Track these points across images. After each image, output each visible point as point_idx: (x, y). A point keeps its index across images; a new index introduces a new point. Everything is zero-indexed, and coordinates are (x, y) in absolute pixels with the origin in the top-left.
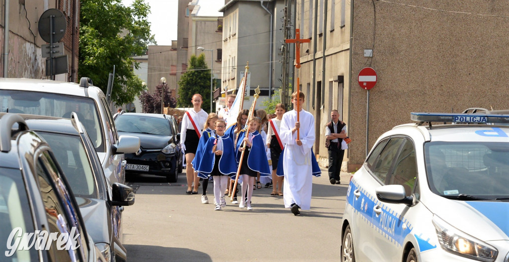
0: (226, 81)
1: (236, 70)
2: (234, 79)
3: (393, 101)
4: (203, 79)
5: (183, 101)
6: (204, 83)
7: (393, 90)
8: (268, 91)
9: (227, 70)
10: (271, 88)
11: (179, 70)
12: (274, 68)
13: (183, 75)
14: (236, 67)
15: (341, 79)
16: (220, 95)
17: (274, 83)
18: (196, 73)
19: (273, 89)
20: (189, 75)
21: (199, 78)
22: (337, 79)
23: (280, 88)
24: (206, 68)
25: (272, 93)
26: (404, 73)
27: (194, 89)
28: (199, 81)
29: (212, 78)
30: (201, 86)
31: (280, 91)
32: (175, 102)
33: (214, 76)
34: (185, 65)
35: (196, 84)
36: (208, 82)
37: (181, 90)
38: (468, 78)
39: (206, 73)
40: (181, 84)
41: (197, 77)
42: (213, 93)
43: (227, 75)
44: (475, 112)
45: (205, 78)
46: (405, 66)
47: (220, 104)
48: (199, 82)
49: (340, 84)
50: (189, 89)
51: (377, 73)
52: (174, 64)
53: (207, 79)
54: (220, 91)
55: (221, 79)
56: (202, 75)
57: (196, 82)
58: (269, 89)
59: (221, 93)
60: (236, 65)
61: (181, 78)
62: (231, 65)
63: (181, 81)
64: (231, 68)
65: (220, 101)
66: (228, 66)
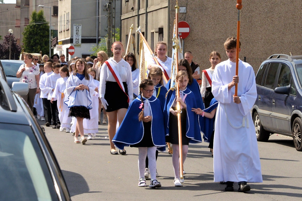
0: (62, 32)
1: (70, 23)
2: (68, 30)
3: (202, 48)
4: (42, 30)
5: (27, 48)
6: (43, 33)
7: (203, 39)
8: (96, 39)
9: (63, 23)
10: (98, 37)
11: (23, 23)
12: (100, 21)
13: (26, 27)
14: (70, 21)
15: (161, 31)
16: (57, 43)
17: (100, 33)
18: (37, 25)
19: (100, 38)
20: (31, 27)
21: (40, 30)
22: (158, 31)
23: (106, 37)
24: (45, 21)
25: (99, 40)
26: (211, 25)
27: (35, 39)
28: (39, 31)
29: (50, 29)
30: (41, 36)
31: (106, 39)
32: (20, 48)
33: (52, 28)
34: (27, 19)
35: (37, 34)
36: (47, 32)
37: (25, 39)
38: (261, 29)
39: (44, 25)
40: (24, 35)
41: (37, 28)
42: (51, 41)
43: (63, 27)
44: (279, 57)
45: (43, 29)
46: (212, 20)
47: (57, 50)
48: (39, 33)
49: (160, 35)
50: (32, 38)
51: (190, 25)
52: (18, 18)
53: (46, 30)
54: (57, 39)
55: (57, 30)
56: (41, 27)
57: (36, 33)
58: (97, 38)
59: (58, 41)
60: (70, 19)
61: (24, 29)
62: (66, 20)
63: (25, 32)
64: (66, 21)
65: (58, 48)
66: (63, 20)
